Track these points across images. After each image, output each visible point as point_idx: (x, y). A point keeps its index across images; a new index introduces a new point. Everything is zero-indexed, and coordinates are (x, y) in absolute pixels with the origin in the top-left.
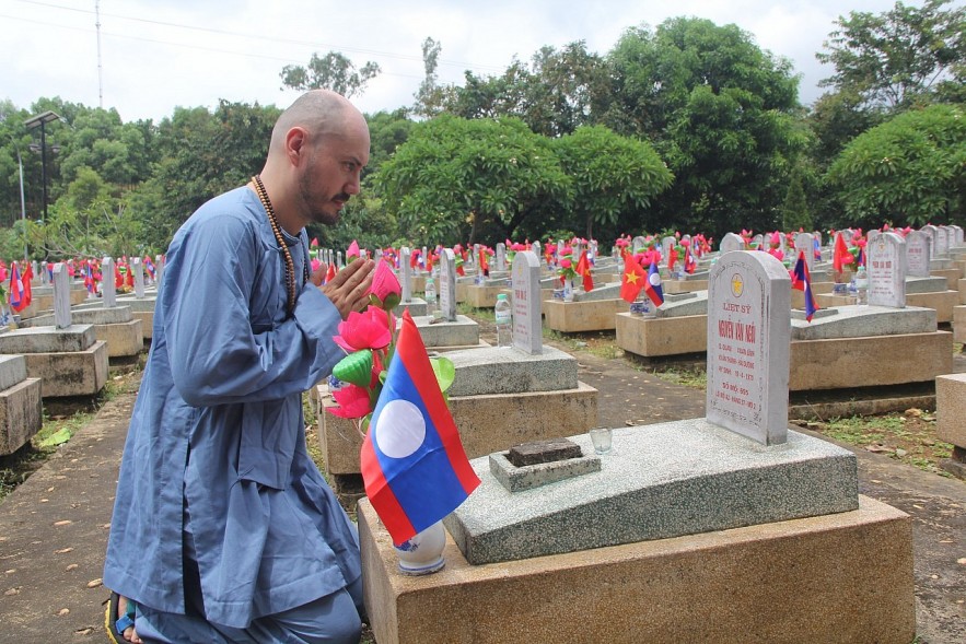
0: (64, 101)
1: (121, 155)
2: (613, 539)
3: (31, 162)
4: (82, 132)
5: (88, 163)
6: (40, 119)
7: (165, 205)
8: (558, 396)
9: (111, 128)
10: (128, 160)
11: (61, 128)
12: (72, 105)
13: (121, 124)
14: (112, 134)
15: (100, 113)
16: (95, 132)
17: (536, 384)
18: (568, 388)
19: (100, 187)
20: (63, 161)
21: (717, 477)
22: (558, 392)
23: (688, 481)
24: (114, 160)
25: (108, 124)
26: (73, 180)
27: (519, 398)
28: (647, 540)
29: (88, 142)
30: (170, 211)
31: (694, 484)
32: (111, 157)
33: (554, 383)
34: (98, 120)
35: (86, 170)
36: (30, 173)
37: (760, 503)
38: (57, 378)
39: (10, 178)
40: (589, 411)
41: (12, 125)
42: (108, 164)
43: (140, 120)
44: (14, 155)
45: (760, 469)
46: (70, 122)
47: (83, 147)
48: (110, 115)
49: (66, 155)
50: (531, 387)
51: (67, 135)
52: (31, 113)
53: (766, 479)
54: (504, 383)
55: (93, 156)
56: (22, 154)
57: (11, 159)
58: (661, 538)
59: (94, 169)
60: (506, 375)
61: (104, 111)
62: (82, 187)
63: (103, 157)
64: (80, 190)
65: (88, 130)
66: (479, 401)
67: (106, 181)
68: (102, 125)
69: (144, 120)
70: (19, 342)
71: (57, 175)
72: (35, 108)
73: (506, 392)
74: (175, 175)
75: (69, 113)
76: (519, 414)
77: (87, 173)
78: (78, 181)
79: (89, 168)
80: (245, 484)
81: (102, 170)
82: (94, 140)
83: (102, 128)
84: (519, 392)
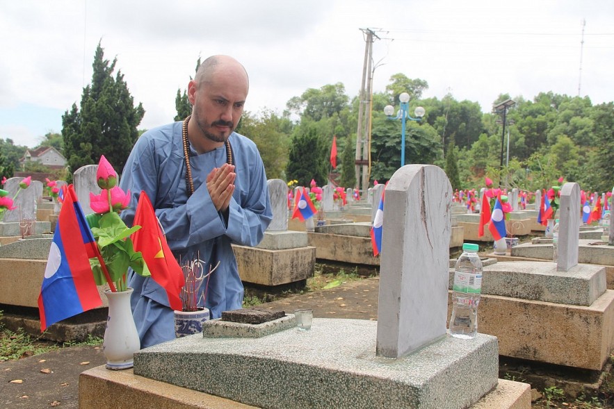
0: (554, 94)
1: (588, 127)
2: (209, 388)
3: (529, 133)
4: (563, 113)
5: (565, 133)
6: (503, 104)
7: (599, 159)
8: (562, 309)
9: (583, 109)
10: (594, 131)
11: (551, 110)
12: (560, 96)
13: (591, 106)
14: (583, 113)
15: (578, 99)
16: (572, 112)
17: (547, 295)
18: (578, 305)
19: (571, 148)
20: (549, 132)
21: (286, 364)
22: (563, 306)
23: (263, 359)
24: (583, 131)
25: (582, 107)
26: (554, 144)
27: (525, 304)
28: (230, 399)
29: (567, 120)
30: (602, 163)
31: (266, 364)
32: (582, 129)
33: (565, 297)
34: (575, 104)
35: (563, 137)
36: (528, 140)
37: (320, 402)
38: (366, 253)
39: (516, 143)
40: (593, 328)
41: (521, 110)
42: (579, 133)
43: (604, 103)
44: (520, 129)
45: (322, 370)
46: (557, 107)
47: (563, 122)
48: (584, 101)
49: (552, 128)
50: (542, 298)
51: (553, 115)
52: (533, 102)
53: (327, 381)
54: (519, 289)
55: (569, 128)
56: (525, 128)
57: (518, 131)
58: (240, 402)
59: (569, 136)
60: (521, 284)
61: (580, 99)
62: (558, 148)
63: (576, 128)
64: (558, 150)
65: (567, 111)
66: (491, 299)
67: (576, 145)
68: (577, 108)
69: (607, 103)
70: (350, 229)
71: (545, 141)
72: (537, 100)
73: (520, 298)
74: (608, 139)
75: (557, 101)
76: (524, 317)
77: (564, 139)
78: (557, 145)
79: (566, 136)
80: (146, 299)
81: (574, 137)
82: (571, 118)
83: (577, 110)
84: (532, 299)
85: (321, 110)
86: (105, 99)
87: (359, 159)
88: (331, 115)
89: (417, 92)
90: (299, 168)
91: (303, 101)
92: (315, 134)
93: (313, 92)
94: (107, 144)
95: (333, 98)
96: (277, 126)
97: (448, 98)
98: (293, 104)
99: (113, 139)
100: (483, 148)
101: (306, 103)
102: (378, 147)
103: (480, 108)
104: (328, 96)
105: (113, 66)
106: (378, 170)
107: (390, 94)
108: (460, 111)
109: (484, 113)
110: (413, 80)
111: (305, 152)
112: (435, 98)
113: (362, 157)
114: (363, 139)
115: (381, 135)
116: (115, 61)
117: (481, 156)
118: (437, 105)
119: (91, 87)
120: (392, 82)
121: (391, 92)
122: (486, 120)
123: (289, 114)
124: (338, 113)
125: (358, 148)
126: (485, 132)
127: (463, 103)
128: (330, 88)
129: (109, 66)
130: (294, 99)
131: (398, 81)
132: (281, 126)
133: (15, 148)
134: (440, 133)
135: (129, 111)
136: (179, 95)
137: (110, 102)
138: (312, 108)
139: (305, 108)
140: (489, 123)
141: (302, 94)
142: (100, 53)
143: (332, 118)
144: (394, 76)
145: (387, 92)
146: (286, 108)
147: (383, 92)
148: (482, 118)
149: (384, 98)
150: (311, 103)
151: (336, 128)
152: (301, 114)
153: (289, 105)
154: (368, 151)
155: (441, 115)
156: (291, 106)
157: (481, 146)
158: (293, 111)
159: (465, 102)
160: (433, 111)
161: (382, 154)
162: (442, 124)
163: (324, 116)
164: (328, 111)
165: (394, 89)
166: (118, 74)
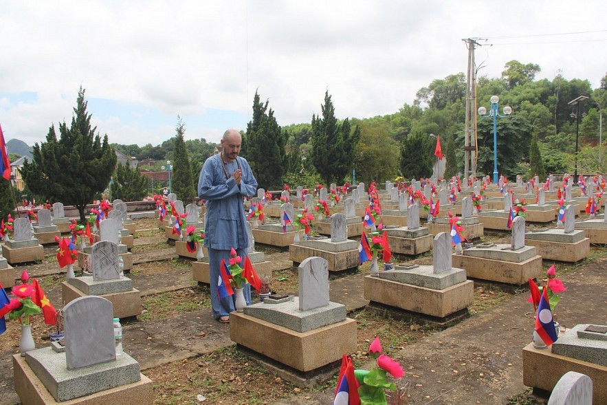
85: (446, 98)
86: (261, 130)
87: (468, 146)
88: (454, 101)
89: (530, 76)
90: (409, 163)
91: (430, 91)
92: (420, 136)
93: (439, 82)
94: (265, 161)
95: (456, 86)
96: (410, 113)
97: (559, 78)
98: (422, 94)
99: (269, 157)
100: (593, 121)
101: (433, 92)
102: (484, 134)
103: (589, 85)
104: (451, 85)
105: (266, 106)
106: (485, 153)
107: (505, 79)
108: (570, 89)
109: (593, 89)
110: (526, 64)
111: (414, 151)
112: (546, 80)
113: (470, 144)
114: (470, 129)
115: (486, 124)
116: (267, 103)
117: (591, 129)
118: (548, 86)
119: (252, 122)
120: (507, 69)
121: (507, 77)
122: (596, 96)
123: (419, 103)
124: (461, 99)
125: (466, 136)
126: (595, 106)
127: (572, 82)
128: (453, 78)
129: (264, 106)
130: (422, 90)
131: (512, 67)
132: (413, 113)
133: (207, 145)
134: (552, 110)
135: (278, 137)
136: (314, 118)
137: (265, 132)
138: (438, 96)
139: (433, 96)
140: (598, 98)
141: (429, 85)
142: (257, 98)
143: (456, 103)
144: (508, 63)
145: (502, 77)
146: (416, 98)
147: (499, 78)
148: (591, 94)
149: (500, 83)
150: (437, 93)
151: (460, 112)
152: (428, 102)
153: (419, 95)
154: (474, 138)
155: (552, 95)
156: (420, 96)
157: (591, 119)
158: (422, 100)
159: (574, 81)
160: (545, 91)
161: (487, 140)
162: (554, 102)
163: (448, 103)
164: (452, 98)
165: (509, 74)
166: (270, 111)
